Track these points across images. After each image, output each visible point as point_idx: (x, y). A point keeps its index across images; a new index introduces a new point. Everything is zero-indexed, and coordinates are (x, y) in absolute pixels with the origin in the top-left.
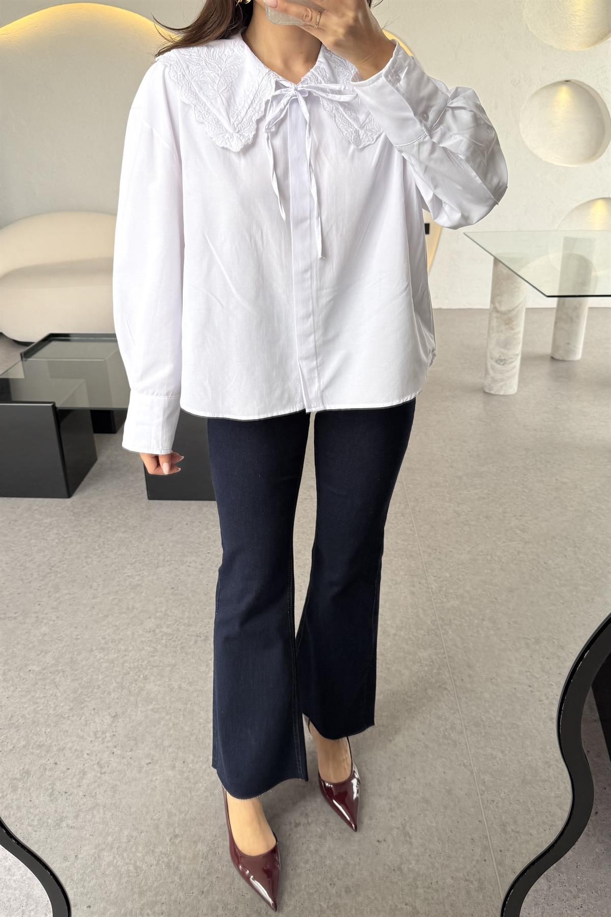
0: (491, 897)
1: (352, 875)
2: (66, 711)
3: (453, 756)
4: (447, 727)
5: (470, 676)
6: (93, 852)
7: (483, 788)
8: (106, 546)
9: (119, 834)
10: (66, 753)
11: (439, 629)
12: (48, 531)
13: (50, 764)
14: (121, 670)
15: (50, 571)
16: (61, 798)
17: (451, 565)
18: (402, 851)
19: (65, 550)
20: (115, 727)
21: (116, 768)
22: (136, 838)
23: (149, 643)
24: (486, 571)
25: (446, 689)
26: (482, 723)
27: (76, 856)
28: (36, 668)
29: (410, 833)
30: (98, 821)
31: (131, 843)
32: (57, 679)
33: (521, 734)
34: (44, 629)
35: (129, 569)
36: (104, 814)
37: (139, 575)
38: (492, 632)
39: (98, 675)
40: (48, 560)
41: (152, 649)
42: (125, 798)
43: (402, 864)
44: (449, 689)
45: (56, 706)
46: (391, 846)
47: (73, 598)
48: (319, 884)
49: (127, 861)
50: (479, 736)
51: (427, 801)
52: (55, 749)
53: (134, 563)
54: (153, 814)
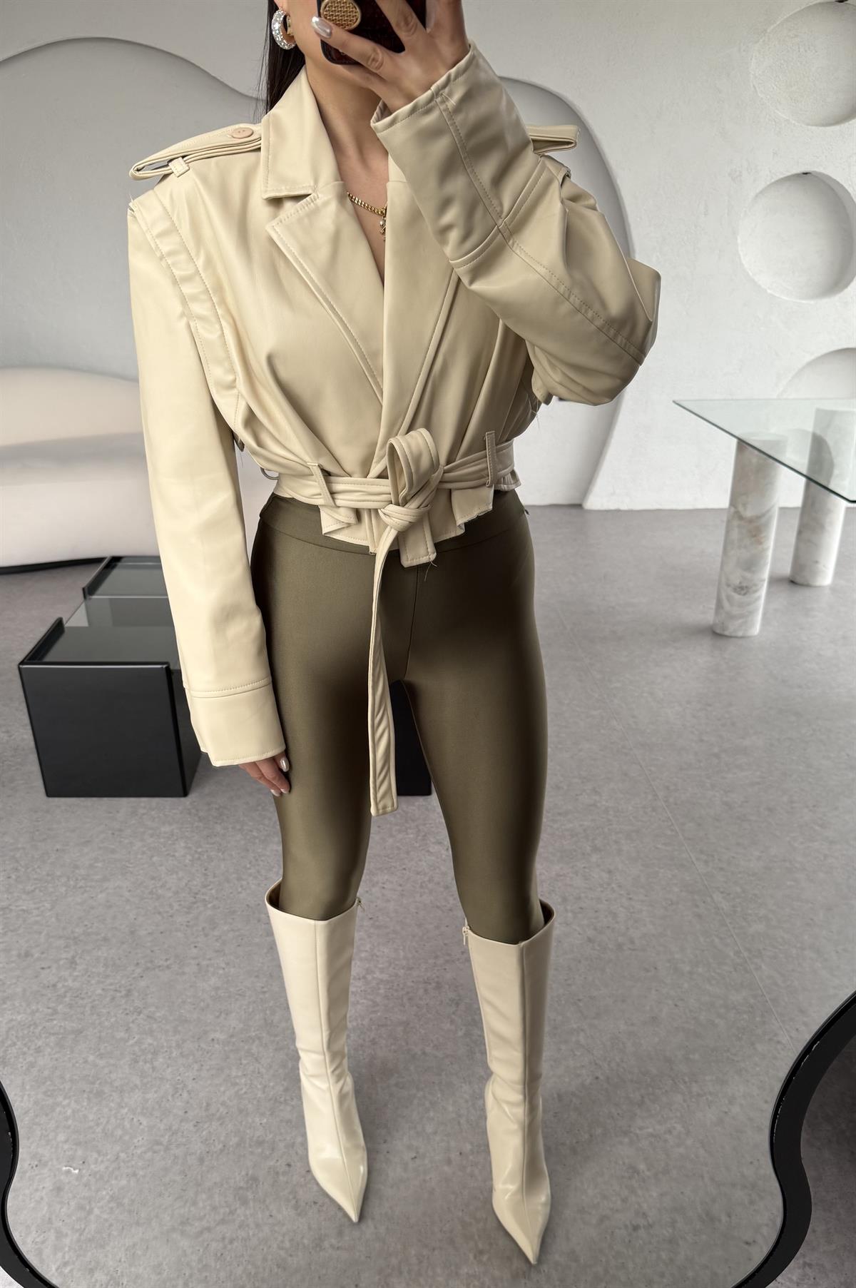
9: (405, 1253)
22: (428, 1258)
32: (254, 1050)
34: (214, 981)
38: (818, 965)
40: (186, 885)
45: (265, 1087)
47: (239, 936)
54: (441, 1225)
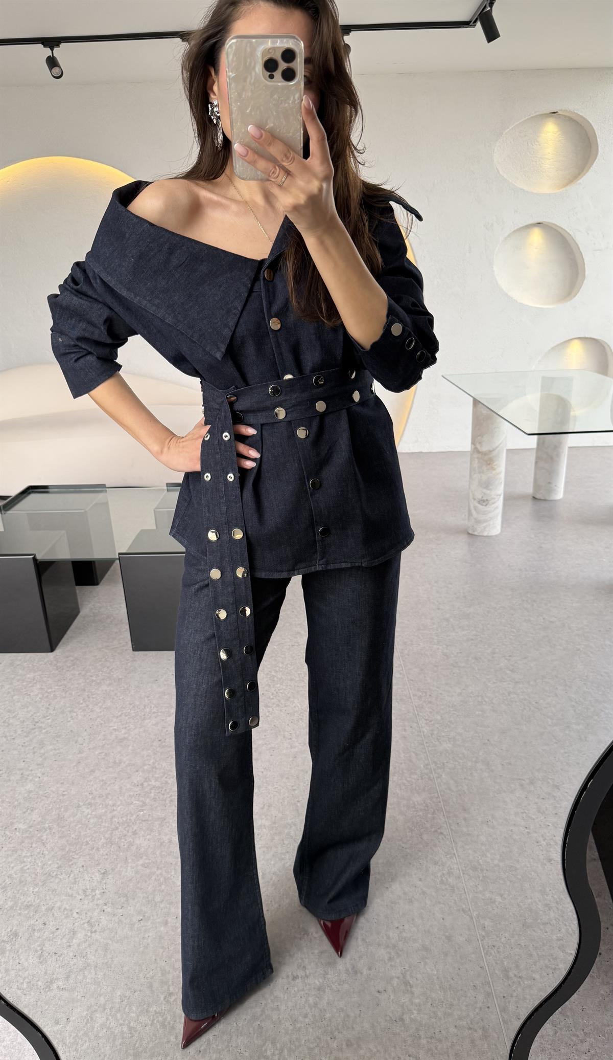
0: (496, 1045)
1: (353, 1028)
2: (54, 869)
3: (451, 902)
4: (444, 872)
5: (465, 819)
6: (85, 1014)
7: (484, 934)
8: (91, 700)
9: (112, 994)
10: (56, 914)
11: (432, 773)
12: (32, 686)
13: (38, 924)
14: (110, 825)
15: (34, 727)
16: (51, 960)
17: (442, 707)
18: (403, 1001)
19: (49, 705)
20: (105, 883)
21: (107, 926)
22: (129, 998)
23: (137, 797)
24: (477, 713)
25: (441, 833)
26: (480, 867)
27: (68, 1019)
28: (22, 826)
29: (411, 982)
30: (89, 981)
31: (125, 1003)
32: (44, 837)
33: (519, 877)
34: (29, 786)
35: (115, 722)
36: (96, 974)
37: (125, 728)
38: (486, 774)
39: (86, 831)
41: (141, 803)
42: (117, 957)
43: (403, 1014)
44: (445, 833)
45: (44, 865)
46: (392, 997)
47: (58, 753)
48: (319, 1038)
49: (121, 1022)
50: (476, 880)
51: (426, 949)
52: (43, 908)
53: (120, 716)
54: (146, 973)
